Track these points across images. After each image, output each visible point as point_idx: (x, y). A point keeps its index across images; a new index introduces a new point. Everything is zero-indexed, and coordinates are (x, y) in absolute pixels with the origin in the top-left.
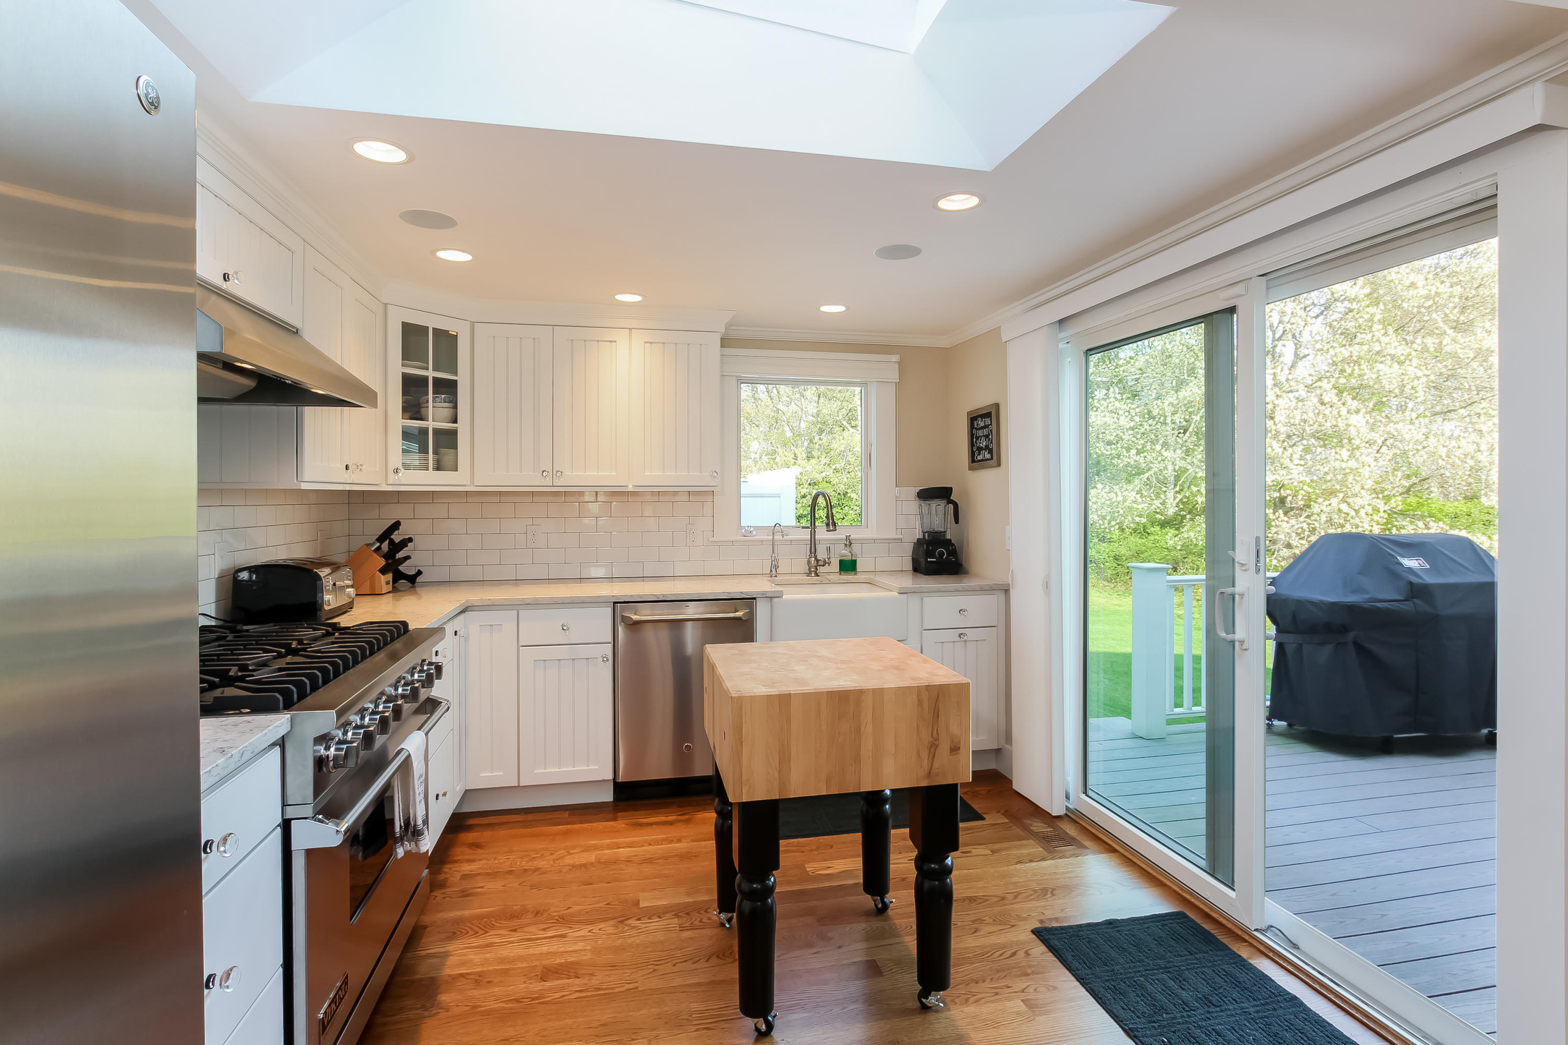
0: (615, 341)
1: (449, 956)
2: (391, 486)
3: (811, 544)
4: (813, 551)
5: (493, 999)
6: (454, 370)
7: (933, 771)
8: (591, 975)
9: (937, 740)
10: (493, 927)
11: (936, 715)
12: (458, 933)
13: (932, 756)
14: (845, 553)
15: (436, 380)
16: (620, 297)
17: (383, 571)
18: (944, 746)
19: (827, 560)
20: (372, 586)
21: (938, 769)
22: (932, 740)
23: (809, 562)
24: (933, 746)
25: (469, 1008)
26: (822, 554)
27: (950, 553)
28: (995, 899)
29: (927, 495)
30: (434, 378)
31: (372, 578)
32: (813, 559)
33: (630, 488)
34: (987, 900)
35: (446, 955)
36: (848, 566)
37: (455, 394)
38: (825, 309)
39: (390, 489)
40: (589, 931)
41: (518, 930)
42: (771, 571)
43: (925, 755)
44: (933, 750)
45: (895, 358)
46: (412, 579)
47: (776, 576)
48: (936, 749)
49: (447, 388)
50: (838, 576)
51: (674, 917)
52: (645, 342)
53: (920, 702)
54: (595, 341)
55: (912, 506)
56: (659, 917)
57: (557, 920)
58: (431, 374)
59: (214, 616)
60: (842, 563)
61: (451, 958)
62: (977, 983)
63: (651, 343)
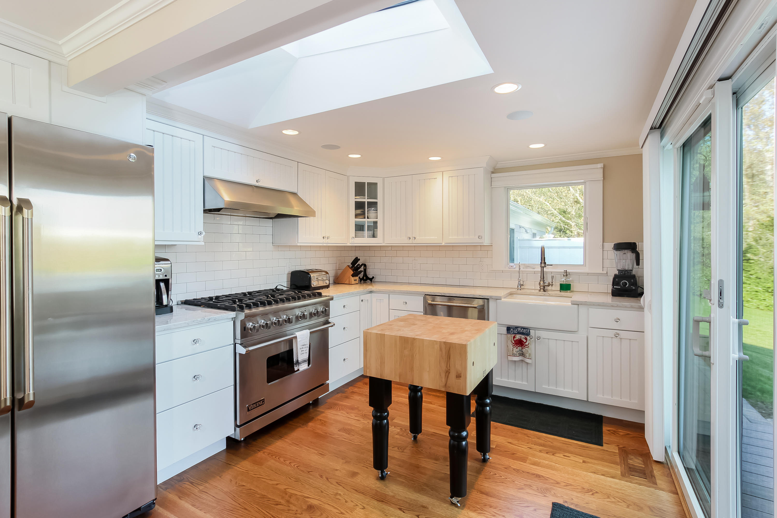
0: (436, 178)
1: (323, 413)
2: (351, 244)
3: (541, 274)
4: (543, 278)
5: (320, 430)
6: (376, 198)
7: (447, 384)
8: (353, 435)
9: (450, 370)
10: (343, 410)
11: (449, 357)
12: (333, 408)
13: (447, 377)
14: (563, 280)
15: (369, 203)
16: (431, 159)
17: (353, 276)
18: (453, 375)
19: (551, 283)
20: (349, 281)
21: (450, 384)
22: (447, 369)
23: (540, 284)
24: (448, 372)
25: (313, 429)
26: (548, 280)
27: (631, 284)
28: (552, 481)
29: (619, 247)
30: (367, 202)
31: (349, 278)
32: (542, 282)
33: (443, 244)
34: (547, 480)
35: (323, 412)
36: (565, 287)
37: (376, 207)
38: (532, 146)
39: (351, 245)
40: (368, 422)
41: (349, 414)
42: (518, 287)
43: (443, 375)
44: (447, 374)
45: (600, 165)
46: (371, 279)
47: (520, 290)
48: (449, 374)
49: (373, 205)
50: (559, 292)
51: (400, 429)
52: (449, 177)
53: (441, 350)
54: (428, 179)
55: (612, 254)
56: (395, 427)
57: (363, 415)
58: (366, 200)
59: (286, 286)
60: (561, 285)
61: (323, 414)
62: (490, 507)
63: (452, 177)
